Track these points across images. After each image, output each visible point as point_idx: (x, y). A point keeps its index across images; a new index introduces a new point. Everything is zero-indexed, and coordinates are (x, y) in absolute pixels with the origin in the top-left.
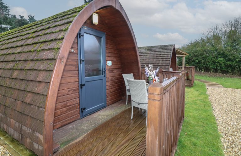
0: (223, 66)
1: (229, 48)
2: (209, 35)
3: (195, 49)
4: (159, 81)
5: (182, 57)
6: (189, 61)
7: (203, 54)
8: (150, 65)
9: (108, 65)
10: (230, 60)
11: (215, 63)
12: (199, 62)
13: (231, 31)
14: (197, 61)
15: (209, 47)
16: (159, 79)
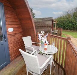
0: (71, 27)
1: (74, 20)
2: (66, 14)
3: (60, 20)
4: (48, 43)
5: (55, 23)
6: (58, 25)
7: (63, 22)
8: (42, 32)
9: (9, 31)
10: (74, 25)
11: (68, 26)
12: (62, 26)
13: (75, 12)
14: (61, 25)
15: (66, 19)
16: (48, 42)
